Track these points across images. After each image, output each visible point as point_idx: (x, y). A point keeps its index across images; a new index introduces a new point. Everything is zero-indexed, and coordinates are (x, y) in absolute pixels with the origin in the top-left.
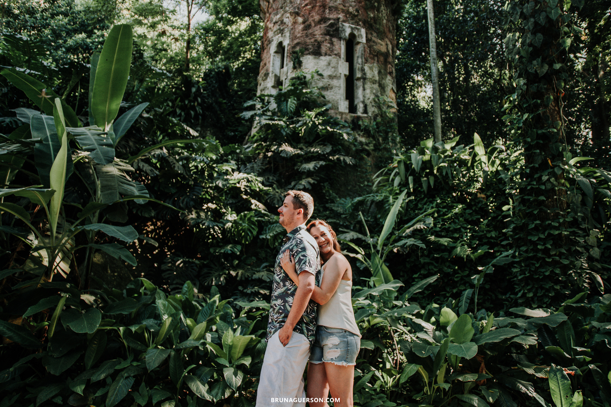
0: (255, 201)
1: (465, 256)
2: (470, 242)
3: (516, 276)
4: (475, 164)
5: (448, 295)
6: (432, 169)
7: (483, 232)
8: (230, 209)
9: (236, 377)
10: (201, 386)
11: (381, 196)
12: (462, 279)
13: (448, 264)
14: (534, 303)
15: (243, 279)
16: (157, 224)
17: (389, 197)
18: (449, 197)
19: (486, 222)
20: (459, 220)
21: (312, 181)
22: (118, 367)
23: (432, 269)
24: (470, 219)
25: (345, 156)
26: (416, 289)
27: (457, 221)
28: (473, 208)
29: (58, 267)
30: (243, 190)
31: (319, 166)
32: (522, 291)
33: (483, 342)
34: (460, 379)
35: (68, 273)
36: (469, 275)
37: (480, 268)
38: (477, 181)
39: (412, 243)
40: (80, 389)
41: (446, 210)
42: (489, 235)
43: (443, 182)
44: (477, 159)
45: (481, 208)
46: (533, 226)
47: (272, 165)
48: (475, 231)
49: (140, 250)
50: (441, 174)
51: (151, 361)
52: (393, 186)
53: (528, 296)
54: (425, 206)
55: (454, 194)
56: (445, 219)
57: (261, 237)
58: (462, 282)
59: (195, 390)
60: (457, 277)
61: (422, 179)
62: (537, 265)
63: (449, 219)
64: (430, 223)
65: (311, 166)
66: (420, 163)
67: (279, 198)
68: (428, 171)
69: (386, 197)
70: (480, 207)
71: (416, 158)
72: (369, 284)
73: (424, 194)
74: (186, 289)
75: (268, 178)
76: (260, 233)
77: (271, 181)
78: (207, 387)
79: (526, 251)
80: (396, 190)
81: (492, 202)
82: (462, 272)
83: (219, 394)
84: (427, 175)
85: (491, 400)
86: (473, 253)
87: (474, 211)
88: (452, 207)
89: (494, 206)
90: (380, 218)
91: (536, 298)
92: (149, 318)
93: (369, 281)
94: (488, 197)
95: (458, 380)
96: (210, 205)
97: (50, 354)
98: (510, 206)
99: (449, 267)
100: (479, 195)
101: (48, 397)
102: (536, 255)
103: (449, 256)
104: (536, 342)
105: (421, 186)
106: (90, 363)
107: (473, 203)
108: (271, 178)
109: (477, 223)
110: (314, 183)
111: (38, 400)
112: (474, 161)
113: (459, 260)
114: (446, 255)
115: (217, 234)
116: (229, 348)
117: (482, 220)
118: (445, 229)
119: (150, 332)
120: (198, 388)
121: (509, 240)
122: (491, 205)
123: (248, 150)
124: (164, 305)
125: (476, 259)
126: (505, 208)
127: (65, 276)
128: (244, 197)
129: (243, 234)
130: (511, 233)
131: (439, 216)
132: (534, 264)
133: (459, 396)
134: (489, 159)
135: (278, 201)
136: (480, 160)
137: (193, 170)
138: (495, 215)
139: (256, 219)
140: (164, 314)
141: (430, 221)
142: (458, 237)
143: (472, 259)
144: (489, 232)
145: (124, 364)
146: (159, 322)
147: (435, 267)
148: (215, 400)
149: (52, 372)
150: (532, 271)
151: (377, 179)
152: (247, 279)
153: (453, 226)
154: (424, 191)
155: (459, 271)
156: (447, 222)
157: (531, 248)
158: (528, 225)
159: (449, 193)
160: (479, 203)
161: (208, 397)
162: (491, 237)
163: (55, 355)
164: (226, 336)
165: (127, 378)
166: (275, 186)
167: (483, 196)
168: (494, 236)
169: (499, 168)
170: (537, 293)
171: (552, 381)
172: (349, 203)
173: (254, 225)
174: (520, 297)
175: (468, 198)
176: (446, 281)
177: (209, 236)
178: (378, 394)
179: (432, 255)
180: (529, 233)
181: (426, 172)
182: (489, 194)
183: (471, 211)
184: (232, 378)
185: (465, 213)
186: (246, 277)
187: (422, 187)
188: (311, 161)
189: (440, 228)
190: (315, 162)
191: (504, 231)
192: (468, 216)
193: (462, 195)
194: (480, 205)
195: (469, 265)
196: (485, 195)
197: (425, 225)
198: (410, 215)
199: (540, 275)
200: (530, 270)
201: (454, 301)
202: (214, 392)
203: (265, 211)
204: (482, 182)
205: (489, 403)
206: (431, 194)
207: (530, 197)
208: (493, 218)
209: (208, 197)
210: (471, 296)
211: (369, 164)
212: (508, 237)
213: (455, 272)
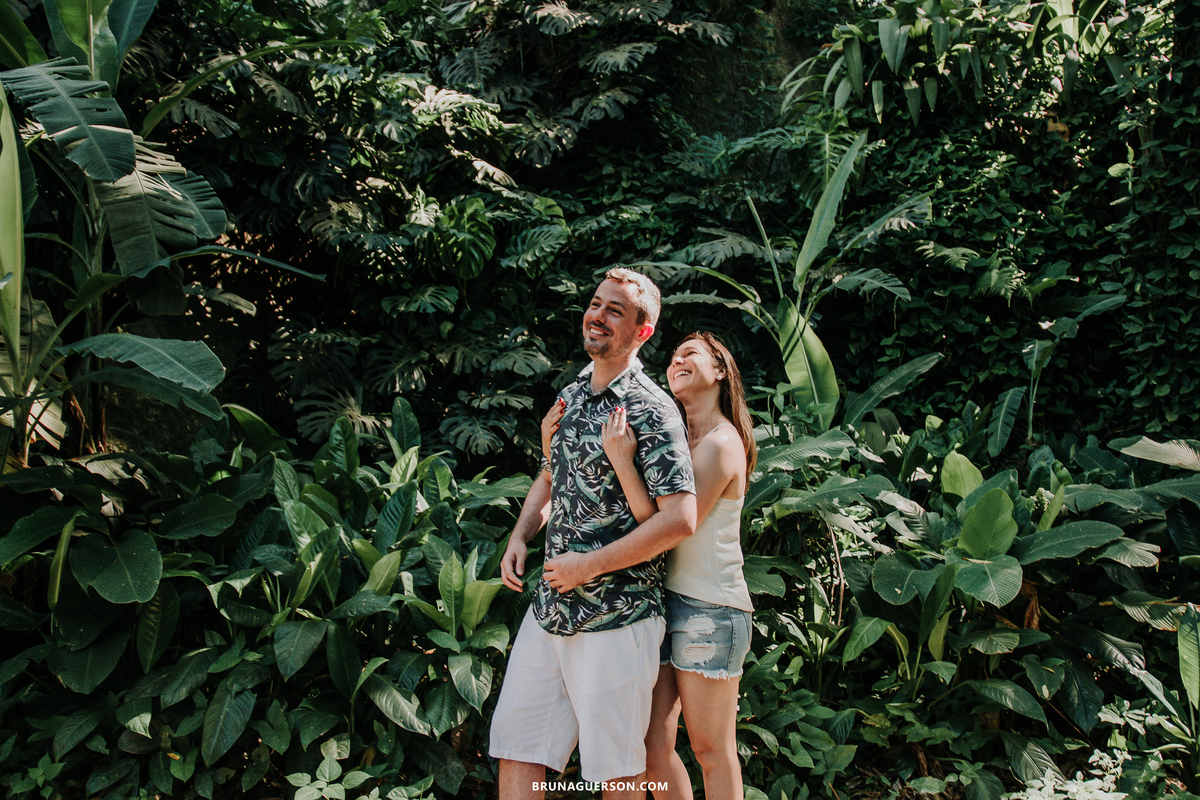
0: (484, 163)
1: (1009, 295)
2: (1025, 252)
3: (1132, 344)
4: (1045, 42)
5: (965, 388)
6: (931, 58)
7: (1056, 224)
8: (422, 192)
9: (477, 677)
10: (403, 702)
11: (803, 134)
12: (1000, 347)
13: (966, 310)
14: (1171, 410)
15: (468, 371)
16: (243, 239)
17: (821, 136)
18: (974, 133)
19: (1065, 197)
20: (997, 197)
21: (625, 99)
22: (214, 668)
23: (928, 326)
24: (1026, 193)
25: (707, 20)
26: (886, 387)
27: (993, 198)
28: (1036, 161)
29: (38, 428)
30: (451, 133)
31: (640, 58)
32: (1145, 381)
33: (1036, 556)
34: (980, 647)
35: (62, 435)
36: (1019, 341)
37: (1045, 325)
38: (1049, 88)
39: (877, 284)
40: (141, 723)
41: (965, 169)
42: (1071, 233)
43: (959, 94)
44: (1051, 26)
45: (1056, 162)
46: (1182, 222)
47: (520, 48)
48: (1037, 223)
49: (208, 309)
50: (955, 70)
51: (286, 655)
52: (832, 104)
53: (1157, 393)
54: (912, 160)
55: (988, 126)
56: (963, 194)
57: (505, 263)
58: (1001, 356)
59: (391, 711)
60: (988, 343)
61: (907, 87)
62: (1185, 320)
63: (971, 193)
64: (926, 214)
65: (619, 57)
66: (903, 45)
67: (543, 146)
68: (922, 65)
69: (815, 138)
70: (1054, 158)
71: (892, 32)
72: (772, 404)
73: (912, 127)
74: (339, 437)
75: (513, 92)
76: (500, 252)
77: (518, 98)
78: (416, 702)
79: (1161, 284)
80: (838, 120)
81: (1084, 144)
82: (1003, 329)
83: (445, 718)
84: (919, 77)
85: (1046, 693)
86: (1028, 282)
87: (1036, 169)
88: (982, 162)
89: (1086, 153)
90: (800, 191)
91: (1177, 398)
92: (265, 541)
93: (773, 396)
94: (1073, 131)
95: (974, 650)
96: (371, 181)
97: (60, 644)
98: (1127, 166)
99: (969, 319)
100: (1051, 125)
101: (77, 740)
102: (1184, 293)
103: (971, 293)
104: (1155, 561)
105: (902, 104)
106: (149, 657)
107: (1035, 148)
108: (519, 91)
109: (1043, 201)
110: (630, 103)
111: (57, 748)
112: (1042, 34)
113: (992, 302)
114: (962, 289)
115: (395, 259)
116: (456, 598)
117: (1055, 192)
118: (961, 220)
119: (273, 578)
120: (396, 707)
121: (1121, 253)
122: (1082, 151)
123: (454, 20)
124: (298, 513)
125: (1036, 297)
126: (1115, 170)
127: (56, 445)
128: (456, 153)
129: (460, 254)
130: (1127, 237)
131: (948, 186)
132: (1177, 316)
133: (974, 684)
134: (1082, 25)
135: (540, 150)
136: (1058, 28)
137: (321, 98)
138: (1090, 181)
139: (489, 215)
140: (299, 534)
141: (926, 206)
142: (994, 243)
143: (1026, 299)
144: (1074, 222)
145: (228, 662)
146: (290, 550)
147: (937, 320)
148: (437, 733)
149: (75, 688)
150: (1173, 333)
151: (791, 86)
152: (477, 371)
153: (982, 213)
154: (911, 119)
155: (995, 328)
156: (967, 202)
157: (1172, 275)
158: (1169, 218)
159: (975, 120)
160: (1049, 146)
161: (421, 728)
162: (1078, 238)
163: (73, 645)
164: (447, 574)
165: (238, 694)
166: (529, 113)
167: (1061, 127)
168: (1084, 234)
169: (1109, 49)
170: (1181, 385)
171: (1186, 644)
172: (720, 149)
173: (486, 231)
174: (1138, 396)
175: (1024, 134)
176: (961, 353)
177: (375, 265)
178: (795, 688)
179: (927, 292)
180: (1171, 239)
181: (917, 69)
182: (1076, 121)
183: (1030, 170)
184: (471, 683)
185: (1012, 174)
186: (476, 365)
187: (905, 109)
188: (619, 43)
189: (949, 218)
190: (629, 47)
191: (1109, 228)
192: (1019, 184)
193: (1007, 125)
194: (1053, 151)
195: (1020, 314)
196: (1067, 123)
197: (912, 218)
198: (875, 182)
199: (1189, 343)
200: (1167, 329)
201: (978, 410)
202: (431, 715)
203: (510, 188)
204: (1060, 89)
205: (1041, 701)
206: (930, 127)
207: (1178, 147)
208: (1085, 188)
209: (363, 161)
210: (1017, 407)
211: (771, 34)
212: (1119, 245)
213: (985, 330)
